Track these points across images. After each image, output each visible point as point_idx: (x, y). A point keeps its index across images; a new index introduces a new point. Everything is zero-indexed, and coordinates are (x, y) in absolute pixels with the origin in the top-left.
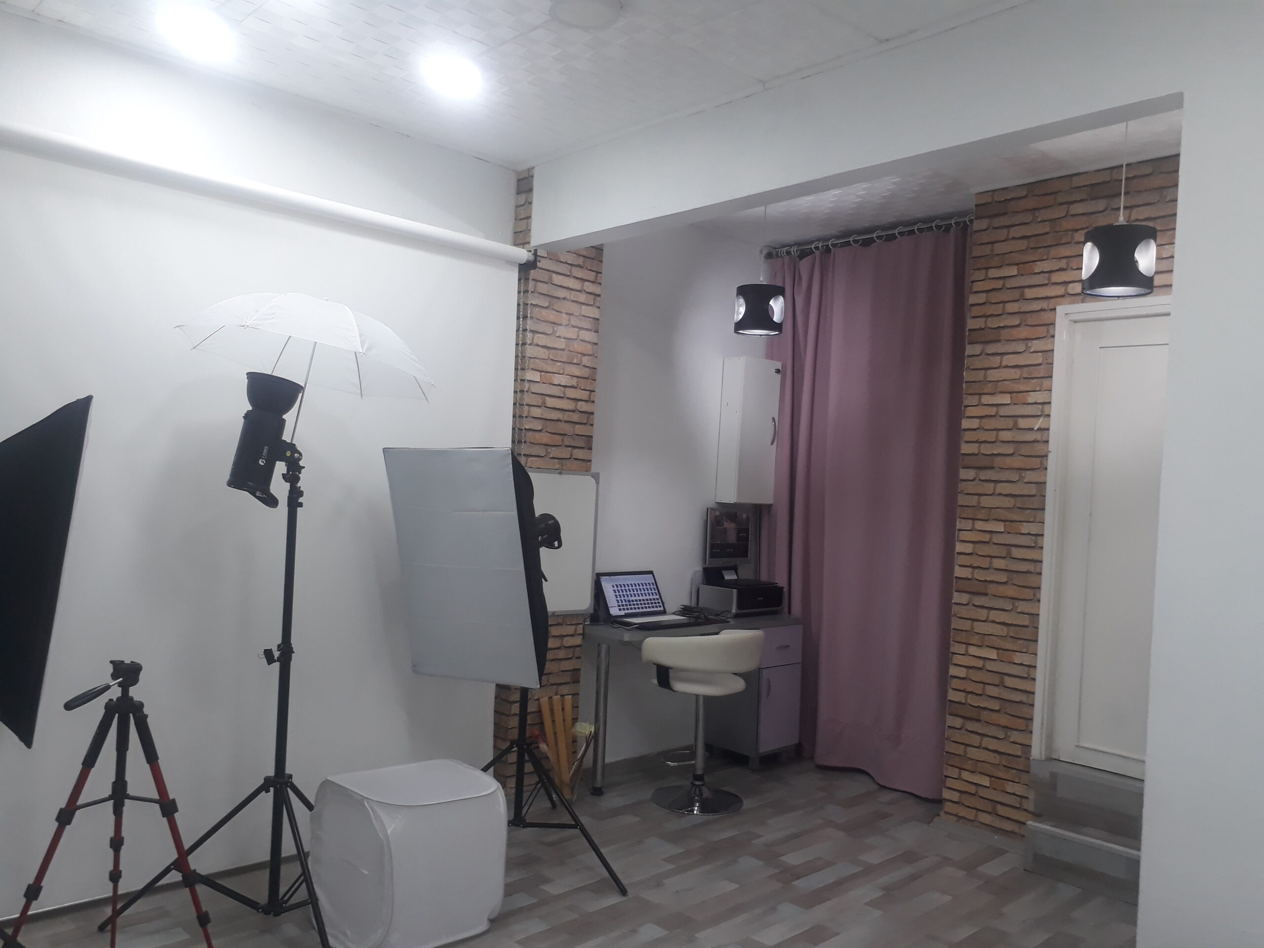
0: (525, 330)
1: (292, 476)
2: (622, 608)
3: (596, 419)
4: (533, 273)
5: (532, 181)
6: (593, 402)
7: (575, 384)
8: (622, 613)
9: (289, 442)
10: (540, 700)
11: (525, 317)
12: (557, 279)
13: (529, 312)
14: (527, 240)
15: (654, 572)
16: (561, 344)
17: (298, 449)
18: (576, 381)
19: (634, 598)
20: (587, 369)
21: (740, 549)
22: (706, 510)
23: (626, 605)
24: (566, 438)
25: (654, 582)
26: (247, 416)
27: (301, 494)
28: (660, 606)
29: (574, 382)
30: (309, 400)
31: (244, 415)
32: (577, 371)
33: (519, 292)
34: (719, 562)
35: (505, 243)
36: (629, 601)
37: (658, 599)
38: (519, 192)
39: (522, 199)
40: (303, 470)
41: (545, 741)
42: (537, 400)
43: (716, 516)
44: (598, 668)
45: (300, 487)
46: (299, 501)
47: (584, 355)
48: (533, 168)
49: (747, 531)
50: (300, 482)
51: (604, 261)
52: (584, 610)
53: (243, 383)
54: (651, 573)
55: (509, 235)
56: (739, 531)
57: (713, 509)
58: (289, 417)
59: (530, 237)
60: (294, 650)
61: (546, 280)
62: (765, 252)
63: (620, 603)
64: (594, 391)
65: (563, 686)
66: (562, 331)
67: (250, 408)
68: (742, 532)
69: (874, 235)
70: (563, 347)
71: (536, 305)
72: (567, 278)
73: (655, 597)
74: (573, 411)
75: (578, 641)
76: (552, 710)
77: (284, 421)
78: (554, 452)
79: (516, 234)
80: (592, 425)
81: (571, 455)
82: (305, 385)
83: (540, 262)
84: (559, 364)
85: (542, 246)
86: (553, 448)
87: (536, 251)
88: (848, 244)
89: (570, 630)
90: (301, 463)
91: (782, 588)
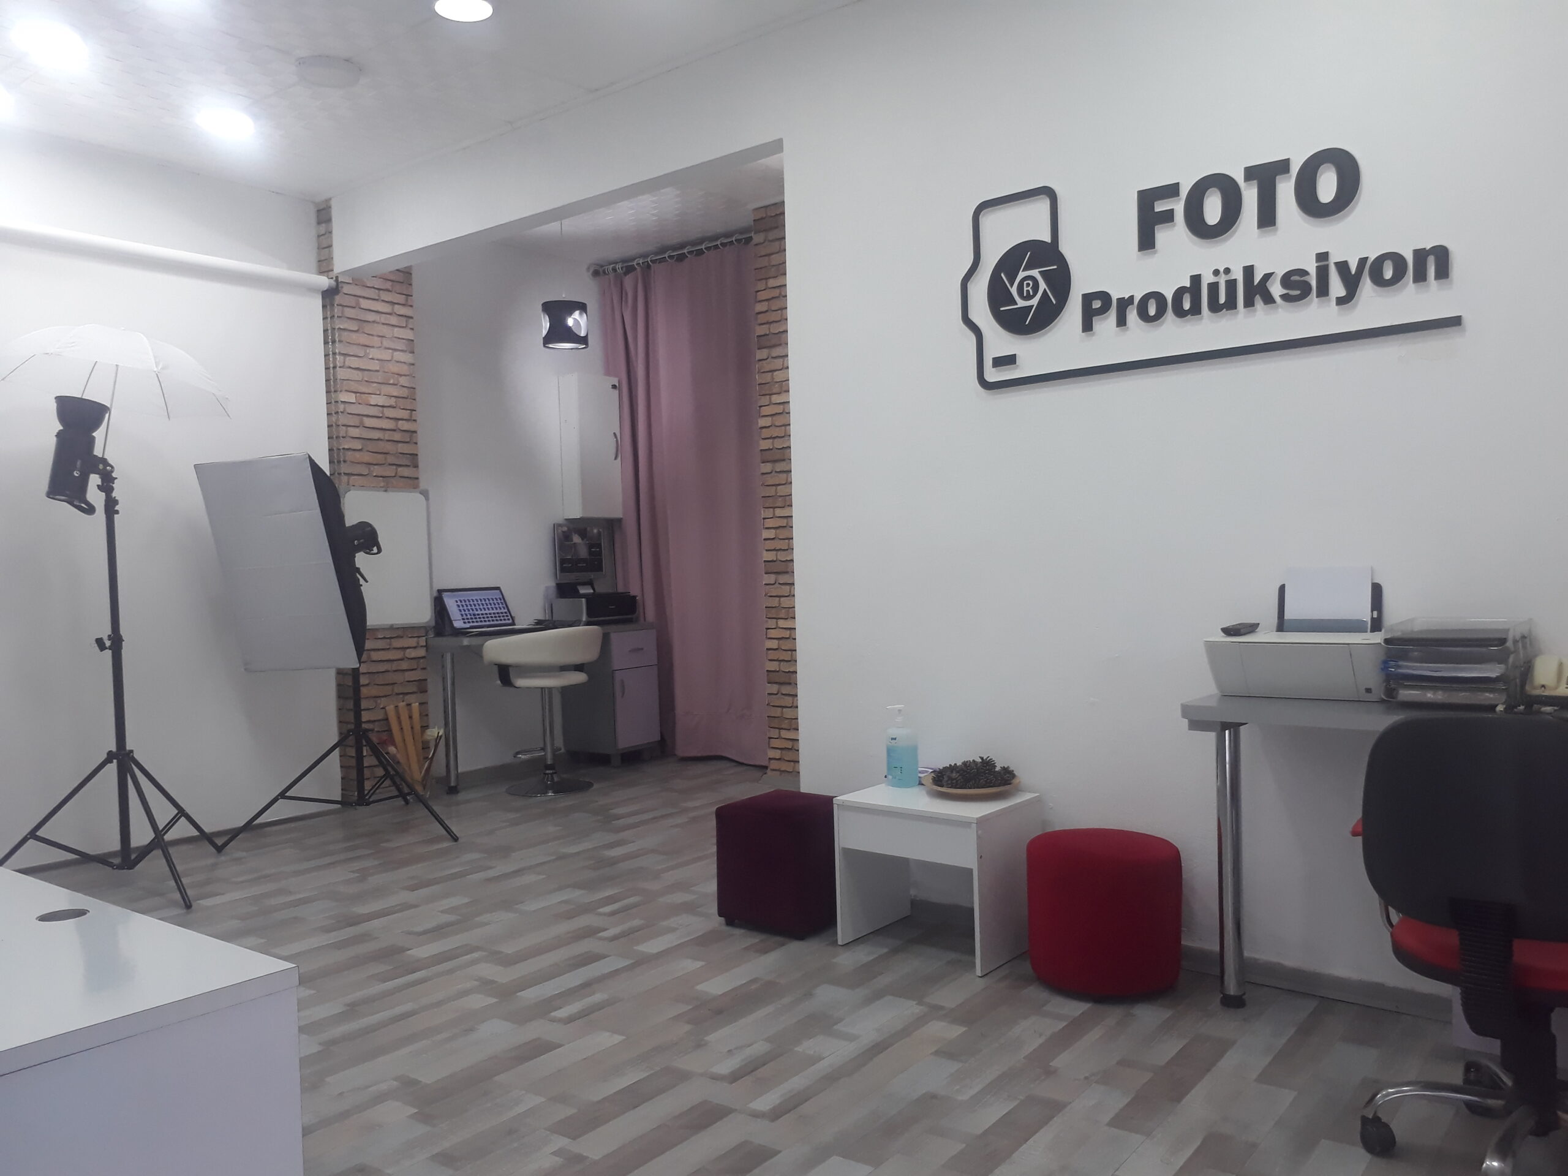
0: (334, 354)
1: (107, 487)
2: (467, 621)
3: (421, 438)
4: (338, 299)
5: (330, 212)
6: (415, 420)
7: (394, 404)
8: (468, 625)
9: (101, 456)
10: (387, 708)
11: (334, 342)
12: (365, 304)
13: (337, 335)
14: (330, 268)
15: (502, 588)
16: (375, 366)
17: (110, 462)
18: (395, 400)
19: (479, 612)
20: (405, 389)
21: (595, 563)
22: (553, 526)
23: (472, 618)
24: (388, 456)
25: (501, 597)
26: (59, 435)
27: (116, 502)
28: (509, 619)
29: (392, 402)
30: (115, 419)
31: (56, 434)
32: (395, 391)
33: (325, 318)
34: (570, 578)
35: (310, 272)
36: (474, 615)
37: (506, 613)
38: (319, 223)
39: (323, 228)
40: (116, 481)
41: (394, 744)
42: (354, 421)
43: (563, 532)
44: (444, 679)
45: (115, 497)
46: (116, 509)
47: (401, 375)
48: (330, 199)
49: (599, 546)
50: (114, 492)
51: (413, 284)
52: (426, 623)
53: (53, 406)
54: (498, 588)
55: (314, 264)
56: (590, 546)
57: (560, 525)
58: (98, 435)
59: (333, 264)
60: (123, 638)
61: (353, 304)
62: (591, 270)
63: (465, 617)
64: (415, 411)
65: (409, 695)
66: (373, 353)
67: (61, 428)
68: (594, 547)
69: (685, 251)
70: (378, 368)
71: (344, 330)
72: (375, 302)
73: (503, 610)
74: (394, 430)
75: (422, 652)
76: (399, 718)
77: (94, 438)
78: (377, 470)
79: (320, 263)
80: (416, 443)
81: (396, 473)
82: (111, 405)
83: (342, 287)
84: (375, 385)
85: (344, 273)
86: (376, 467)
87: (337, 277)
88: (663, 260)
89: (413, 642)
90: (114, 475)
91: (635, 597)
